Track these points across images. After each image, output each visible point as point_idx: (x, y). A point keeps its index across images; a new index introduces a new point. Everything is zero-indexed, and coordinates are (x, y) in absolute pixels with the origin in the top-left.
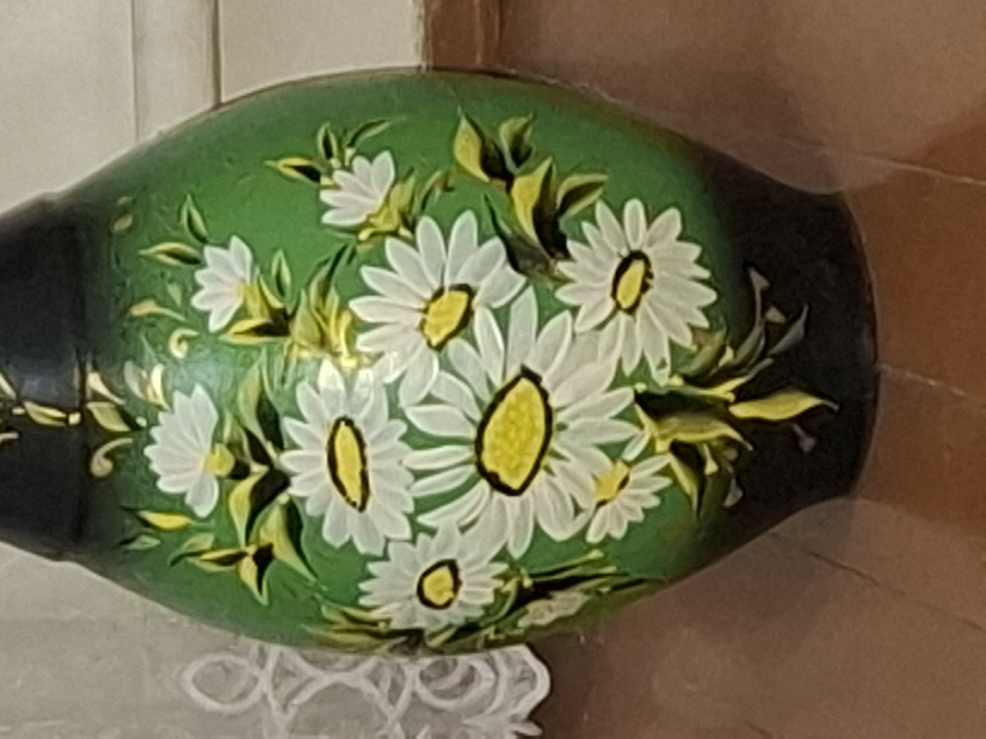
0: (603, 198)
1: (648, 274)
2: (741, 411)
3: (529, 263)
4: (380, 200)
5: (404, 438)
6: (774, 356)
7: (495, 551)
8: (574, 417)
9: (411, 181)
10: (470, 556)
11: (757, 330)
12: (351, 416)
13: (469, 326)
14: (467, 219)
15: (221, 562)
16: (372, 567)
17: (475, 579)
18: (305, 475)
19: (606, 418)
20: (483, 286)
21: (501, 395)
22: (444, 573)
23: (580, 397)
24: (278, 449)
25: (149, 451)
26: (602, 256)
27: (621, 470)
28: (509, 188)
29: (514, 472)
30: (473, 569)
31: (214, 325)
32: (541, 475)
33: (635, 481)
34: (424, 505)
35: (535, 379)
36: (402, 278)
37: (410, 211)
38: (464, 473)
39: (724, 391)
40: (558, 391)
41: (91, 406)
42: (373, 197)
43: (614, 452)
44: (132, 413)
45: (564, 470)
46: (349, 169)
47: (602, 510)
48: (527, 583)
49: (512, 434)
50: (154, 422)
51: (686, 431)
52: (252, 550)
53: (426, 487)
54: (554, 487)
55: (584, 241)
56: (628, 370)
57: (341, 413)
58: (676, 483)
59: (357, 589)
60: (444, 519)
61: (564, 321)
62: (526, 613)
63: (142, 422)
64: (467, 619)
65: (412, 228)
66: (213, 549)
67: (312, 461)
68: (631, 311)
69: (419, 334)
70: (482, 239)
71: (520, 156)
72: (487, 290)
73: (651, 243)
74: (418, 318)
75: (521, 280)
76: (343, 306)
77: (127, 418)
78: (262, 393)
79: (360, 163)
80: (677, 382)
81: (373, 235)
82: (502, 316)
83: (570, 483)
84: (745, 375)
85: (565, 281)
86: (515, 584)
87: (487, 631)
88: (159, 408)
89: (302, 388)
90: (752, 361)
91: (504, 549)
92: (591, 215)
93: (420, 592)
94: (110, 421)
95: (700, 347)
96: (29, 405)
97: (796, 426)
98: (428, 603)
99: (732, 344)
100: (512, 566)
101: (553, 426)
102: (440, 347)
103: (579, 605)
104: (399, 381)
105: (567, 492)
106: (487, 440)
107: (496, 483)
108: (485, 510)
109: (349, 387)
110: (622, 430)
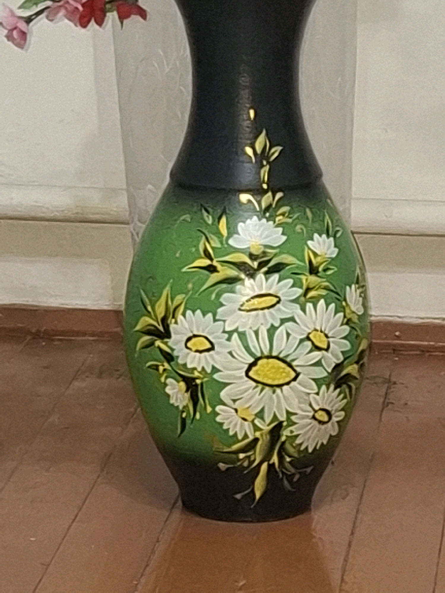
0: (347, 403)
1: (323, 423)
2: (264, 466)
3: (335, 373)
4: (354, 309)
5: (272, 325)
6: (282, 478)
7: (218, 367)
9: (357, 322)
10: (216, 357)
12: (281, 302)
13: (316, 350)
14: (349, 346)
15: (206, 251)
16: (210, 316)
17: (203, 359)
18: (254, 284)
19: (275, 410)
20: (329, 354)
21: (290, 365)
22: (208, 346)
23: (285, 398)
24: (264, 273)
25: (255, 218)
26: (333, 403)
27: (250, 418)
28: (355, 363)
29: (256, 373)
30: (208, 357)
31: (309, 243)
32: (254, 384)
33: (244, 424)
34: (242, 336)
35: (295, 379)
36: (332, 320)
37: (351, 322)
38: (258, 352)
39: (275, 459)
40: (289, 389)
41: (270, 194)
42: (354, 306)
43: (259, 415)
44: (271, 210)
45: (255, 394)
46: (360, 296)
47: (233, 411)
49: (274, 370)
50: (268, 220)
51: (262, 444)
52: (215, 263)
53: (251, 336)
54: (246, 390)
55: (339, 395)
56: (293, 418)
57: (282, 298)
58: (239, 441)
59: (196, 310)
60: (235, 345)
61: (314, 390)
62: (178, 382)
63: (267, 214)
64: (178, 357)
65: (347, 324)
66: (213, 248)
67: (261, 287)
68: (314, 417)
69: (313, 329)
70: (343, 352)
71: (362, 367)
72: (327, 356)
73: (333, 423)
74: (319, 328)
75: (330, 370)
76: (322, 296)
77: (268, 208)
78: (288, 265)
79: (361, 299)
80: (283, 439)
81: (344, 308)
82: (318, 364)
83: (248, 397)
84: (279, 467)
85: (328, 388)
86: (199, 376)
87: (166, 365)
88: (275, 222)
89: (290, 281)
90: (284, 470)
91: (219, 371)
92: (345, 397)
93: (195, 336)
94: (265, 201)
95: (294, 447)
96: (268, 167)
97: (250, 490)
98: (189, 339)
99: (292, 461)
100: (209, 374)
101: (275, 388)
102: (308, 338)
103: (176, 405)
104: (295, 321)
105: (244, 395)
106: (271, 361)
107: (252, 365)
108: (239, 361)
109: (292, 301)
110: (269, 417)
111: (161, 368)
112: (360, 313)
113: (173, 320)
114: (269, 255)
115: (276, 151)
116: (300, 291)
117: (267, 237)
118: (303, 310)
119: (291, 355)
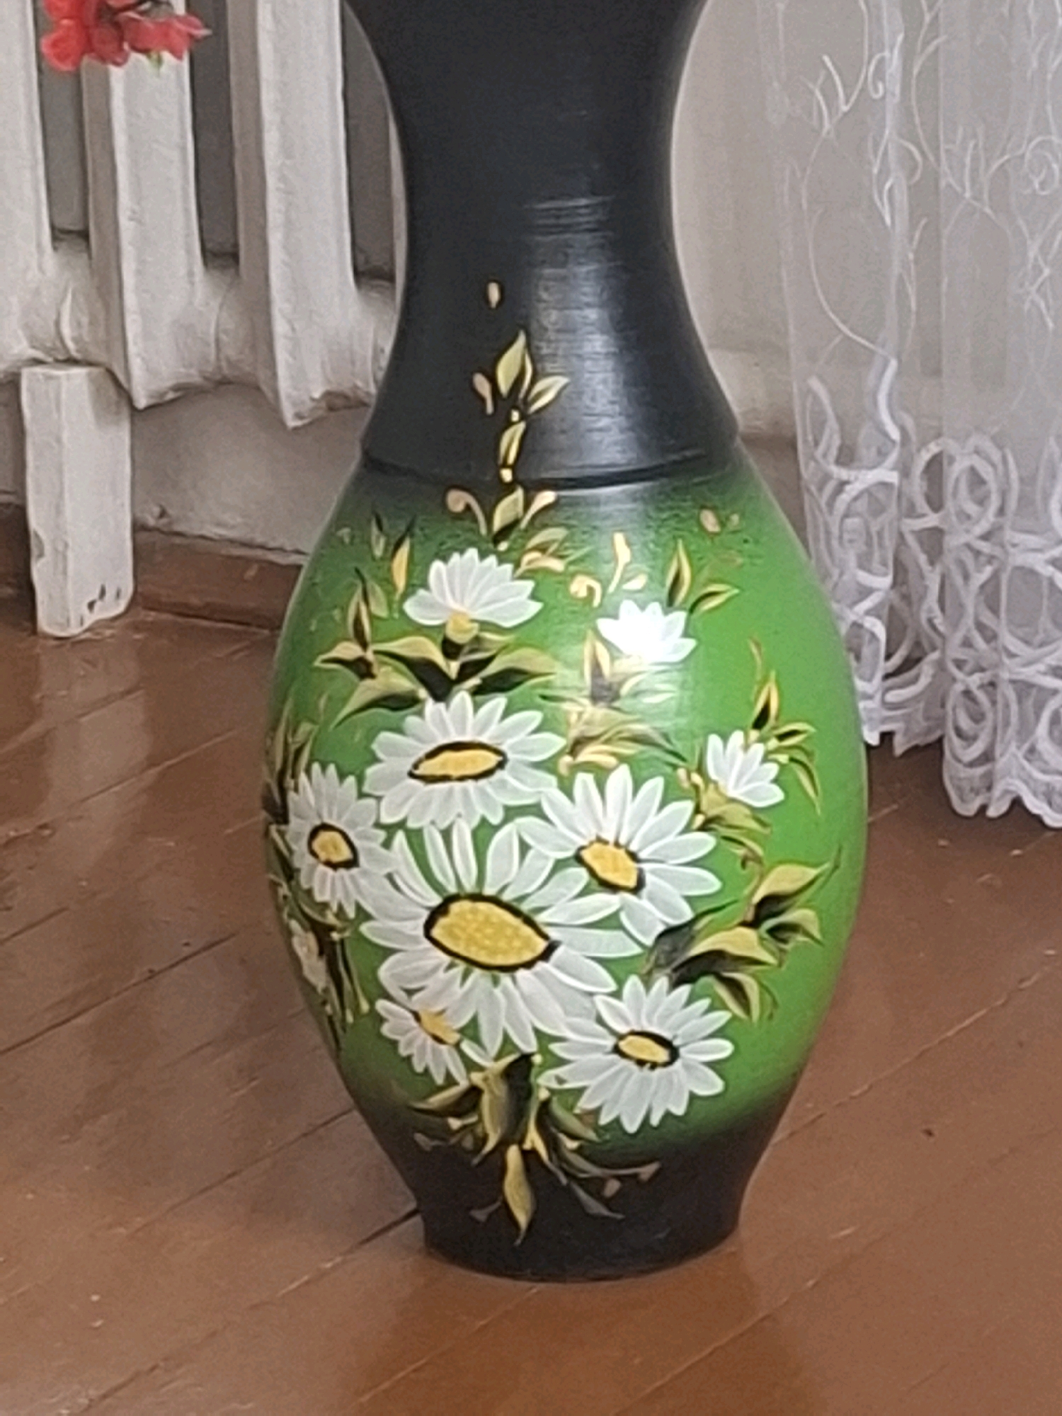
0: (735, 1018)
1: (654, 1066)
2: (513, 1154)
3: (667, 947)
4: (732, 793)
5: (484, 821)
6: (568, 1185)
7: (368, 908)
8: (506, 993)
9: (753, 825)
10: (363, 882)
11: (595, 1171)
12: (508, 766)
13: (601, 888)
14: (713, 884)
15: (358, 621)
16: (351, 780)
17: (339, 884)
18: (446, 715)
19: (504, 1023)
20: (642, 902)
21: (529, 921)
22: (346, 854)
23: (526, 998)
24: (472, 690)
25: (472, 553)
26: (673, 1020)
27: (451, 1037)
28: (744, 924)
29: (449, 931)
30: (348, 882)
31: (604, 625)
32: (446, 959)
33: (440, 1049)
34: (416, 839)
35: (546, 955)
36: (652, 820)
37: (722, 826)
38: (448, 881)
39: (534, 1139)
40: (533, 978)
41: (519, 494)
42: (737, 785)
43: (470, 1032)
44: (513, 535)
45: (451, 981)
47: (409, 1015)
49: (489, 931)
50: (502, 559)
51: (491, 1103)
52: (370, 656)
53: (434, 842)
54: (435, 970)
55: (690, 1001)
56: (555, 1047)
57: (510, 755)
58: (441, 1089)
59: (329, 763)
60: (399, 857)
61: (606, 986)
62: (305, 930)
63: (503, 546)
64: (298, 870)
65: (703, 828)
66: (372, 617)
67: (461, 726)
68: (617, 1050)
69: (593, 838)
70: (689, 899)
71: (778, 932)
72: (638, 906)
73: (687, 1067)
74: (610, 837)
75: (649, 941)
76: (622, 759)
77: (507, 530)
78: (531, 675)
79: (773, 769)
80: (543, 1094)
81: (696, 787)
82: (611, 922)
83: (437, 987)
84: (550, 1159)
85: (648, 984)
86: (334, 923)
87: (286, 887)
88: (517, 565)
89: (536, 717)
90: (565, 1166)
91: (369, 916)
92: (717, 1007)
93: (325, 827)
94: (504, 511)
95: (578, 1117)
96: (521, 427)
97: (498, 1204)
98: (314, 833)
99: (582, 1147)
100: (351, 921)
101: (496, 973)
102: (579, 859)
103: (313, 979)
104: (545, 818)
105: (429, 982)
106: (483, 906)
107: (437, 913)
108: (411, 900)
109: (537, 765)
110: (493, 1040)
111: (280, 893)
112: (761, 804)
113: (293, 783)
114: (489, 646)
115: (550, 387)
116: (559, 743)
117: (493, 601)
118: (566, 788)
119: (532, 897)
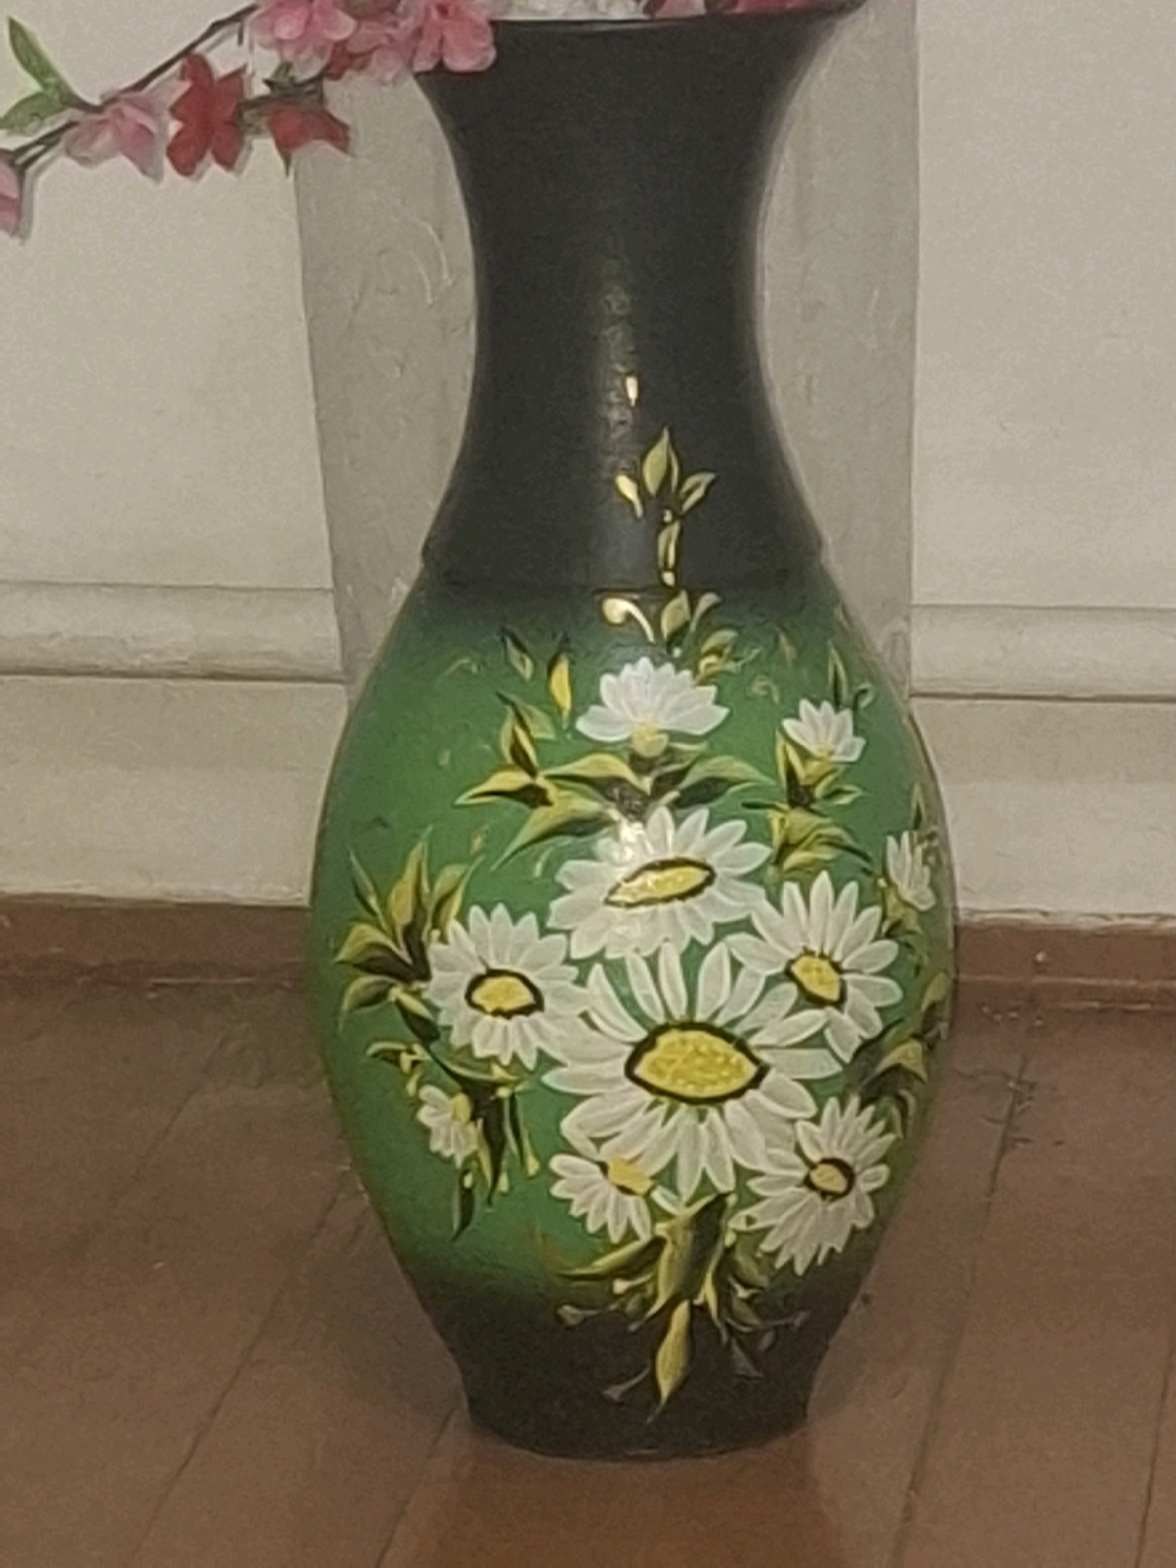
0: (898, 1140)
1: (836, 1196)
2: (681, 1313)
3: (861, 1063)
4: (908, 895)
5: (694, 943)
6: (728, 1344)
7: (554, 1053)
8: (710, 1128)
9: (918, 929)
10: (548, 1027)
12: (717, 882)
13: (808, 1004)
14: (897, 994)
15: (517, 751)
16: (530, 918)
17: (514, 1032)
19: (703, 1163)
20: (845, 1017)
21: (742, 1046)
22: (527, 998)
23: (730, 1132)
24: (671, 805)
25: (644, 662)
26: (857, 1145)
27: (641, 1187)
28: (915, 1036)
29: (654, 1068)
30: (527, 1029)
31: (788, 724)
32: (649, 1098)
33: (625, 1203)
34: (616, 971)
35: (755, 1082)
36: (850, 927)
37: (901, 931)
38: (655, 1011)
39: (708, 1293)
40: (740, 1108)
41: (682, 599)
42: (910, 887)
43: (662, 1178)
44: (687, 641)
45: (652, 1122)
46: (925, 862)
47: (596, 1168)
48: (503, 1092)
49: (699, 1061)
50: (679, 666)
51: (672, 1254)
52: (541, 781)
53: (638, 970)
54: (631, 1113)
55: (874, 1121)
56: (753, 1184)
57: (718, 870)
58: (613, 1248)
59: (495, 904)
60: (597, 993)
61: (807, 1110)
62: (450, 1094)
63: (677, 652)
64: (449, 1028)
65: (889, 935)
66: (532, 741)
67: (663, 843)
68: (808, 1183)
69: (801, 951)
70: (879, 1010)
71: (930, 1048)
72: (841, 1021)
73: (858, 1197)
74: (816, 948)
75: (847, 1058)
76: (822, 865)
77: (677, 636)
78: (731, 783)
79: (927, 870)
80: (729, 1239)
81: (882, 893)
82: (817, 1041)
83: (634, 1131)
84: (719, 1314)
85: (843, 1105)
86: (502, 1078)
87: (420, 1052)
88: (696, 671)
89: (740, 826)
90: (729, 1320)
91: (555, 1063)
92: (888, 1129)
93: (493, 973)
94: (671, 618)
95: (758, 1261)
96: (675, 529)
97: (644, 1375)
98: (477, 982)
99: (753, 1296)
100: (531, 1073)
101: (702, 1107)
102: (788, 975)
103: (447, 1153)
104: (754, 932)
105: (624, 1127)
106: (692, 1035)
107: (641, 1049)
108: (610, 1038)
109: (745, 878)
110: (691, 1181)
111: (406, 1060)
112: (923, 907)
113: (436, 933)
114: (684, 757)
115: (698, 485)
116: (762, 852)
117: (677, 709)
118: (775, 901)
119: (748, 1019)
